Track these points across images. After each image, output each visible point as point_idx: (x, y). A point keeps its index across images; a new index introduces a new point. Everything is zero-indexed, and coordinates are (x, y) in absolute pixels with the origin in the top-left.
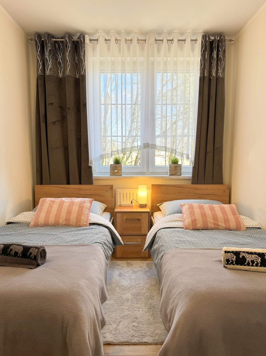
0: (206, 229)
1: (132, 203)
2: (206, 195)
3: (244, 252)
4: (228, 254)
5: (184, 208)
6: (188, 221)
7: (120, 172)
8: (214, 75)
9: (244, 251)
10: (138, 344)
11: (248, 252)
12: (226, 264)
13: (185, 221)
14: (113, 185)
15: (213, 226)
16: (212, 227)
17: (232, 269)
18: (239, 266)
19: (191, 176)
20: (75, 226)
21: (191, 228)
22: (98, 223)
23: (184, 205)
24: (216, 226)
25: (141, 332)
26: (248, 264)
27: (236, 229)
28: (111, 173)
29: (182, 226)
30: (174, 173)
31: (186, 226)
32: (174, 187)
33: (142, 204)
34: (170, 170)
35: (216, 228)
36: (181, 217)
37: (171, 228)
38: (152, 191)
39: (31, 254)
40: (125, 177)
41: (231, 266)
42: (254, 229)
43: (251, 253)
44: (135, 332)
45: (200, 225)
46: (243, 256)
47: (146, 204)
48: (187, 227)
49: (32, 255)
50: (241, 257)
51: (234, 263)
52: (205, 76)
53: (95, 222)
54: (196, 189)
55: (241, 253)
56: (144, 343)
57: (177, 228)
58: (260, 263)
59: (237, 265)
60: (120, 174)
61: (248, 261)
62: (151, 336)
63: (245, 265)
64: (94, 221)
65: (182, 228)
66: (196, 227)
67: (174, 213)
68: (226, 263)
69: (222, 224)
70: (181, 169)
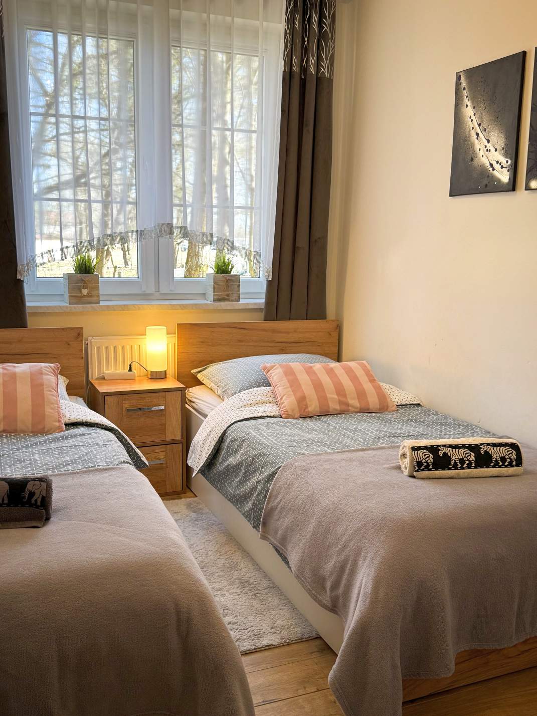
0: (324, 413)
1: (130, 370)
2: (294, 345)
3: (444, 446)
4: (419, 452)
5: (273, 374)
6: (289, 402)
7: (94, 293)
8: (312, 70)
9: (444, 444)
10: (255, 650)
11: (452, 445)
12: (417, 471)
13: (282, 401)
14: (82, 328)
15: (338, 407)
16: (337, 410)
17: (427, 479)
18: (438, 471)
19: (263, 301)
20: (32, 432)
21: (298, 415)
22: (86, 422)
23: (272, 367)
24: (344, 408)
25: (249, 630)
26: (455, 467)
27: (380, 409)
28: (72, 296)
29: (277, 414)
30: (224, 295)
31: (287, 411)
32: (228, 329)
33: (156, 372)
34: (214, 288)
35: (344, 411)
36: (269, 394)
37: (255, 418)
38: (179, 339)
39: (32, 494)
40: (108, 306)
41: (426, 473)
42: (410, 407)
43: (457, 447)
44: (239, 632)
45: (313, 406)
46: (445, 453)
47: (165, 371)
48: (289, 413)
49: (35, 498)
50: (441, 455)
51: (431, 467)
52: (294, 72)
53: (80, 420)
54: (274, 331)
55: (439, 448)
56: (266, 648)
57: (268, 417)
58: (475, 462)
59: (437, 469)
60: (95, 299)
61: (453, 461)
62: (274, 633)
63: (450, 469)
64: (76, 417)
65: (277, 417)
66: (307, 412)
67: (250, 387)
68: (417, 468)
69: (354, 402)
70: (239, 286)
